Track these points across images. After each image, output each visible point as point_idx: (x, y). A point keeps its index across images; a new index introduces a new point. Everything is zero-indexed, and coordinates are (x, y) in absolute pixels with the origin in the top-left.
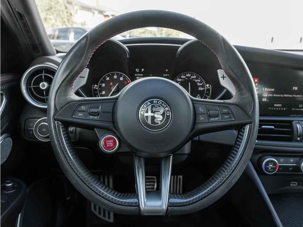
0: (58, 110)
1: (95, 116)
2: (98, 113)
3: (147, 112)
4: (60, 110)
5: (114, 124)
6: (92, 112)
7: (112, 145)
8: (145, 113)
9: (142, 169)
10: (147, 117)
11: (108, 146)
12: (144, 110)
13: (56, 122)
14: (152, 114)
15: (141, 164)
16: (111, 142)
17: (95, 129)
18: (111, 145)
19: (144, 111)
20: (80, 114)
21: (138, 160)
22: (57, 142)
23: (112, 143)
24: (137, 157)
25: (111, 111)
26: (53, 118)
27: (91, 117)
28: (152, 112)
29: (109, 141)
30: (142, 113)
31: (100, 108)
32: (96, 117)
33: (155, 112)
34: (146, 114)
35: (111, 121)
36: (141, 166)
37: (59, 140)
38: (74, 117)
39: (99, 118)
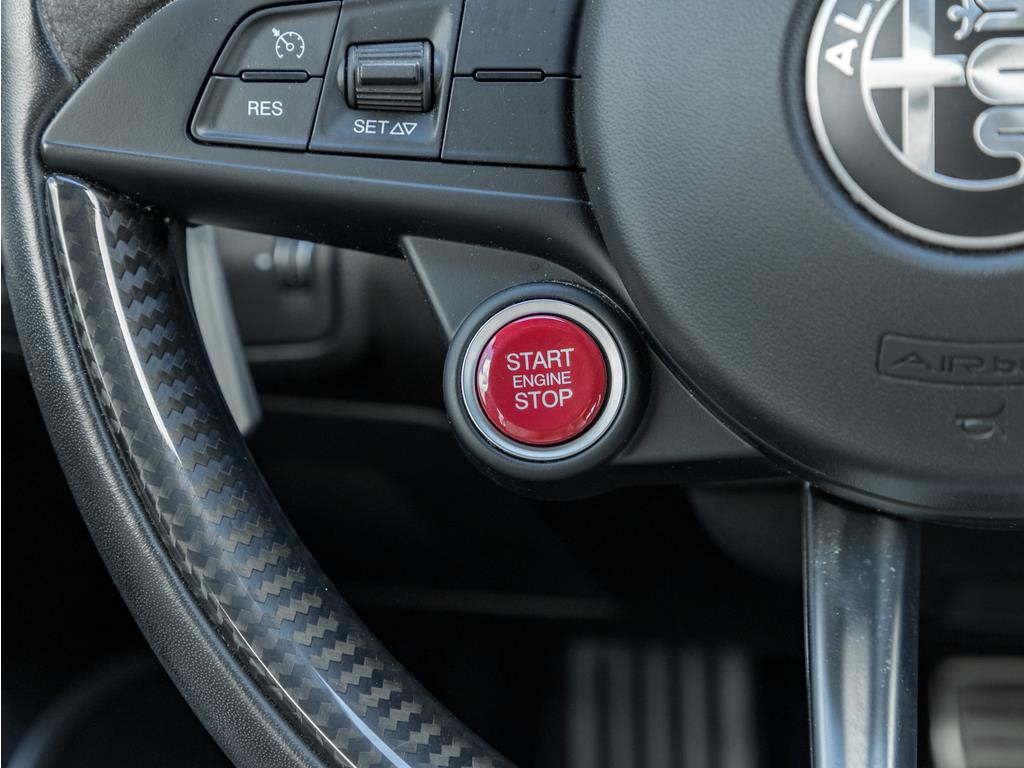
0: (70, 77)
1: (396, 112)
2: (425, 87)
3: (890, 45)
4: (81, 75)
5: (579, 190)
6: (366, 82)
7: (560, 398)
8: (875, 55)
9: (873, 632)
10: (890, 100)
11: (521, 403)
12: (857, 26)
13: (53, 187)
14: (948, 69)
15: (873, 579)
16: (555, 369)
17: (409, 241)
18: (550, 399)
19: (861, 38)
20: (257, 108)
21: (845, 543)
22: (73, 369)
23: (562, 378)
24: (835, 515)
25: (552, 63)
26: (27, 153)
27: (363, 127)
28: (948, 42)
29: (540, 359)
30: (840, 56)
31: (442, 36)
32: (405, 129)
33: (977, 38)
34: (877, 74)
35: (553, 159)
36: (869, 605)
37: (88, 353)
38: (201, 132)
39: (435, 133)
